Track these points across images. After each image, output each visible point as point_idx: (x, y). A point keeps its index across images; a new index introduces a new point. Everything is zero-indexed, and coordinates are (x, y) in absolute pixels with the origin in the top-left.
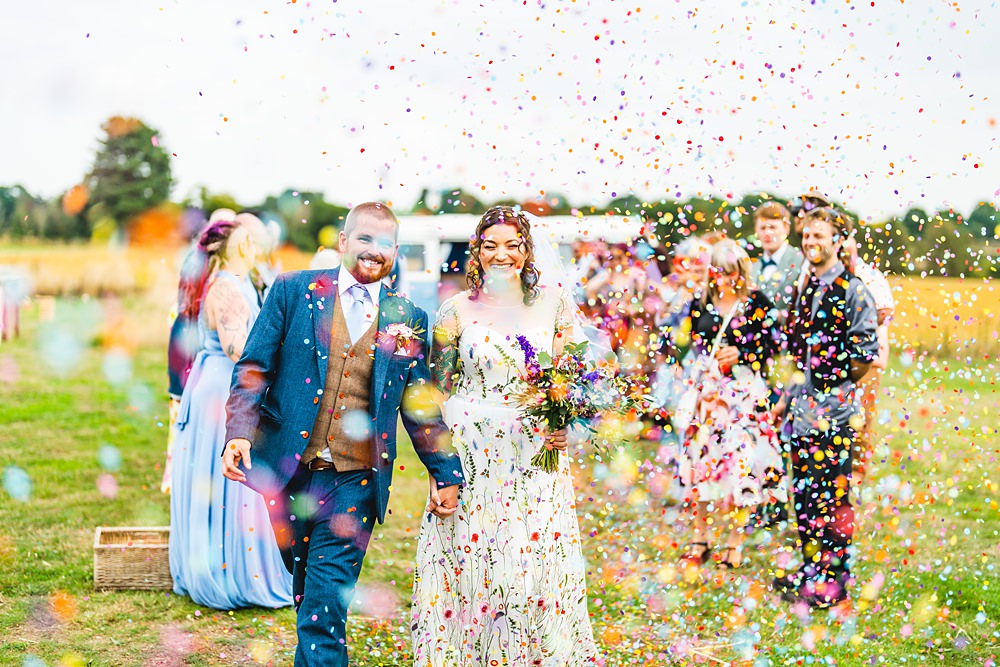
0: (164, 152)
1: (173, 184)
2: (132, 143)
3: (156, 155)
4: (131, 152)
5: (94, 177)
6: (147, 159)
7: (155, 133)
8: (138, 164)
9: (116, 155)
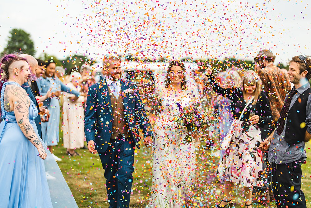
0: (31, 41)
1: (35, 52)
2: (21, 38)
3: (29, 42)
4: (20, 41)
5: (8, 50)
6: (25, 43)
7: (28, 35)
8: (23, 45)
9: (15, 42)
